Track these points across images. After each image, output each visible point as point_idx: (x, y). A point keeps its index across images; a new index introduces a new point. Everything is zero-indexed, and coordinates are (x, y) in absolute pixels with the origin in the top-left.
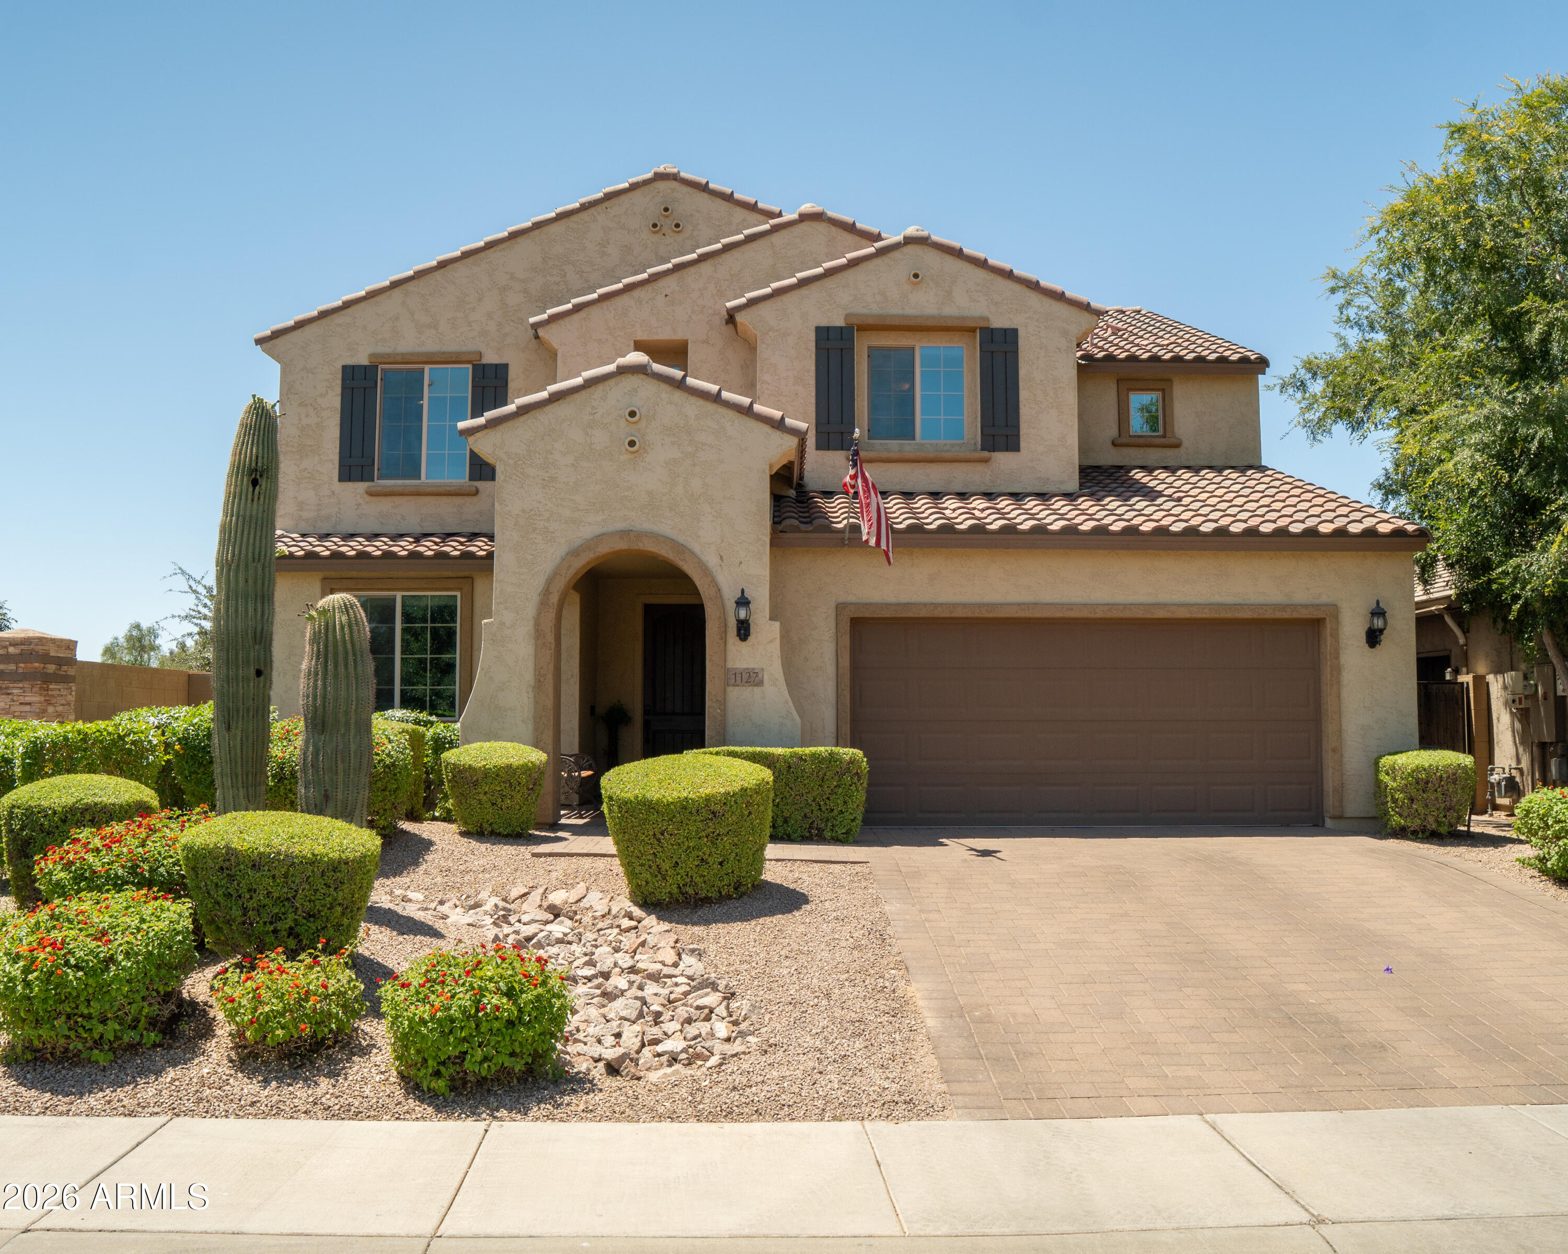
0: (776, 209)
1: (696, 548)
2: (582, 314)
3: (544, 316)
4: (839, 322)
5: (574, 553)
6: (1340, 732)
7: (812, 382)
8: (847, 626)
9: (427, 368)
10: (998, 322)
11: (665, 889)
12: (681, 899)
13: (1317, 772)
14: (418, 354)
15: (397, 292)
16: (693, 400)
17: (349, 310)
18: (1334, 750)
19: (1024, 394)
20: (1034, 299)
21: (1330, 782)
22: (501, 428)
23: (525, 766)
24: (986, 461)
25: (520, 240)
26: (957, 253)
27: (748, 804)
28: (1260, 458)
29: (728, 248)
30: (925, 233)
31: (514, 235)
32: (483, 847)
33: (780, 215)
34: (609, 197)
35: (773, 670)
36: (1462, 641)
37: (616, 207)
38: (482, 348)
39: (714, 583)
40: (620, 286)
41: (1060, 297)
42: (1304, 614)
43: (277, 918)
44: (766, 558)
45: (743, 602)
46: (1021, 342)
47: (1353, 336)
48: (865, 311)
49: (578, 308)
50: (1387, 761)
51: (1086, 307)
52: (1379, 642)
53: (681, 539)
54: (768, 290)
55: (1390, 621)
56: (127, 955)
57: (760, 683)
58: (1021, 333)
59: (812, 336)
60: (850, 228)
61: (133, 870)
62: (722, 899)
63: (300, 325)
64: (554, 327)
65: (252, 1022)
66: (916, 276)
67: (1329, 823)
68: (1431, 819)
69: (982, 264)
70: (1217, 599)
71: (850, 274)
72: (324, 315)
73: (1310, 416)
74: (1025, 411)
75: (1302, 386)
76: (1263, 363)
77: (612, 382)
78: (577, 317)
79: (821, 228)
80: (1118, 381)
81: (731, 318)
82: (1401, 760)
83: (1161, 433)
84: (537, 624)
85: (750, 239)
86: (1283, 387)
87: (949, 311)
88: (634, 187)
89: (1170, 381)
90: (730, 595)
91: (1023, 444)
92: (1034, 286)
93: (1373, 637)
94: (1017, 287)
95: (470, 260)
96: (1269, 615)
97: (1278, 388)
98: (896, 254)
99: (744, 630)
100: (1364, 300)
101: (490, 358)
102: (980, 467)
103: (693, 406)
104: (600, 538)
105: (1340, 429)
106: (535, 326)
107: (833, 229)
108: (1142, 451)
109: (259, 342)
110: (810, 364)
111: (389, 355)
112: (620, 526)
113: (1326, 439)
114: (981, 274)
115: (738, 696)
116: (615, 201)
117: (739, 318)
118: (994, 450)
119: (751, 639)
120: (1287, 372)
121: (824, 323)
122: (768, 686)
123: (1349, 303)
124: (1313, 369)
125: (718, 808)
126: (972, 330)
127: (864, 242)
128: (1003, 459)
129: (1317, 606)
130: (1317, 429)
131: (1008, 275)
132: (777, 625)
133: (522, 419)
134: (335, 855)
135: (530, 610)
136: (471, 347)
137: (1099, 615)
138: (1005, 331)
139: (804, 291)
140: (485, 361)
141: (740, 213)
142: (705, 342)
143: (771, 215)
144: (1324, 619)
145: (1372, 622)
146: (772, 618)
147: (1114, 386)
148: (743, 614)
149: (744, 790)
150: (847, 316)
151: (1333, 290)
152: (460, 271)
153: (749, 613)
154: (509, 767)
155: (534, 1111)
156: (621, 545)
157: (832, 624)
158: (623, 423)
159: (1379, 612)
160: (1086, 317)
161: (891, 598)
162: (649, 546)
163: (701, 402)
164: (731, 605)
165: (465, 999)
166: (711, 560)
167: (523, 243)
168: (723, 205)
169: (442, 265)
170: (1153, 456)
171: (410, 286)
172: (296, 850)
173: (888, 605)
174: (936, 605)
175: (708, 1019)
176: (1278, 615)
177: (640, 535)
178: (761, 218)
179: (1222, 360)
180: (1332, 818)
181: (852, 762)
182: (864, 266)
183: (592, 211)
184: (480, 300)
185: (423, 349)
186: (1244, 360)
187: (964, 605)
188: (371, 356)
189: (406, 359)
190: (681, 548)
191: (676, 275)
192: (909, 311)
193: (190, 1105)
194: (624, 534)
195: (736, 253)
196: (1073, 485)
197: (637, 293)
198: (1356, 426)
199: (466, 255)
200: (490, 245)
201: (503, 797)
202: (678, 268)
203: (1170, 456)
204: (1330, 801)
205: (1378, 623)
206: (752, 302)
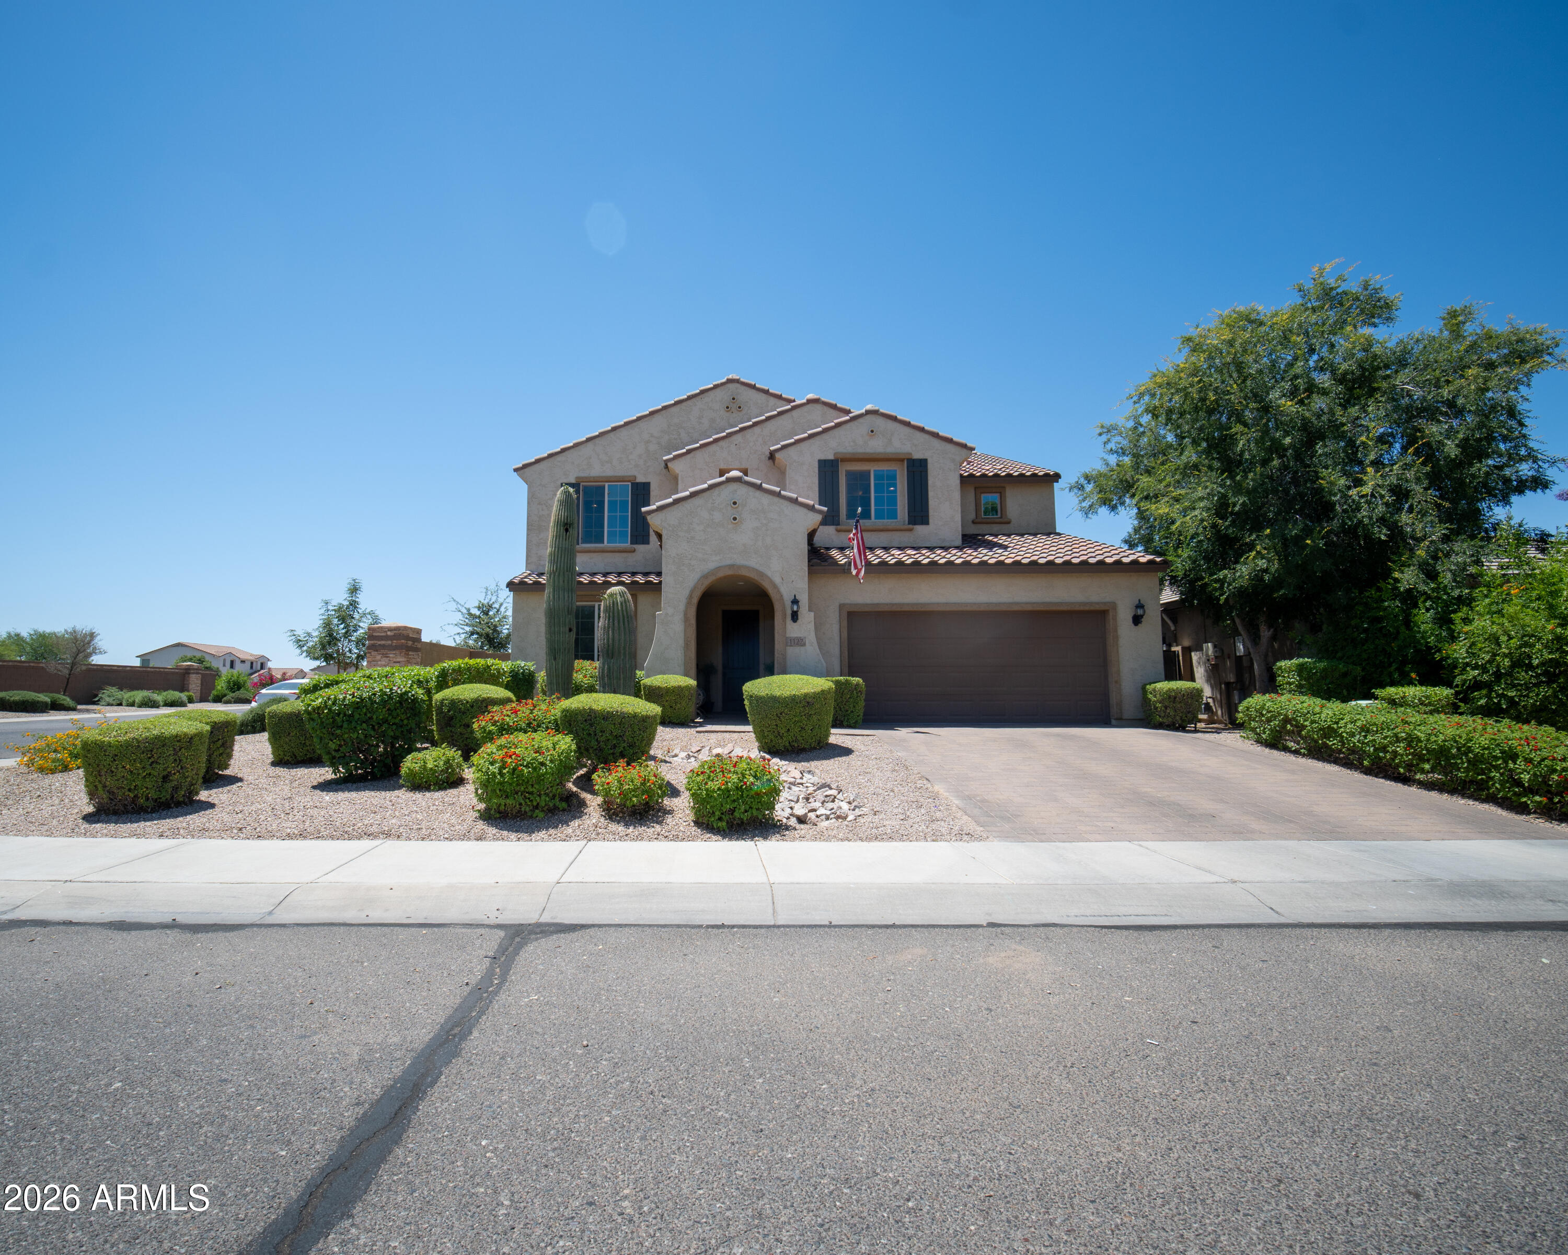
0: (792, 398)
1: (769, 574)
2: (692, 455)
3: (671, 456)
4: (831, 457)
5: (705, 577)
6: (1118, 672)
7: (817, 489)
8: (845, 615)
9: (607, 485)
10: (917, 455)
11: (782, 743)
12: (790, 748)
13: (1106, 695)
14: (602, 477)
15: (590, 444)
16: (766, 495)
17: (564, 454)
18: (1116, 682)
19: (931, 494)
20: (936, 443)
21: (1114, 699)
22: (665, 511)
23: (687, 686)
24: (911, 530)
25: (656, 416)
26: (894, 419)
27: (825, 699)
28: (1055, 529)
29: (768, 419)
30: (877, 408)
31: (652, 413)
32: (668, 729)
33: (794, 401)
34: (703, 392)
35: (811, 638)
36: (1173, 628)
37: (707, 398)
38: (636, 473)
39: (779, 591)
40: (711, 439)
41: (949, 441)
42: (1097, 608)
43: (615, 746)
44: (806, 579)
45: (795, 601)
46: (930, 466)
47: (1113, 460)
48: (845, 451)
49: (689, 452)
50: (1150, 688)
51: (964, 446)
52: (1141, 622)
53: (761, 569)
54: (792, 440)
55: (1147, 611)
56: (551, 761)
57: (804, 645)
58: (929, 461)
59: (816, 465)
60: (834, 407)
61: (529, 725)
62: (813, 749)
63: (538, 461)
64: (676, 462)
65: (620, 794)
66: (872, 431)
67: (1113, 722)
68: (1178, 718)
69: (907, 424)
70: (1047, 600)
71: (836, 431)
72: (551, 456)
73: (1084, 504)
74: (932, 503)
75: (1081, 488)
76: (1057, 477)
77: (723, 487)
78: (689, 456)
79: (818, 407)
80: (975, 488)
81: (772, 456)
82: (1159, 685)
83: (999, 515)
84: (686, 614)
85: (781, 413)
86: (1071, 489)
87: (890, 450)
88: (716, 387)
89: (1004, 488)
90: (788, 599)
91: (931, 521)
92: (936, 435)
93: (1137, 620)
94: (927, 436)
95: (629, 426)
96: (1077, 608)
97: (1067, 490)
98: (861, 420)
99: (795, 616)
100: (1118, 439)
101: (641, 479)
102: (907, 534)
103: (766, 499)
104: (719, 568)
105: (1103, 511)
106: (666, 462)
107: (825, 408)
108: (988, 526)
109: (516, 470)
110: (816, 480)
111: (586, 478)
112: (729, 562)
113: (1094, 517)
114: (907, 430)
115: (792, 652)
116: (706, 394)
117: (777, 455)
118: (915, 524)
119: (799, 621)
120: (1073, 480)
121: (823, 458)
122: (808, 647)
123: (1109, 440)
124: (1088, 478)
125: (810, 700)
126: (902, 460)
127: (842, 414)
128: (920, 529)
129: (1105, 603)
130: (1089, 511)
131: (922, 430)
132: (812, 614)
133: (676, 506)
134: (644, 713)
135: (682, 607)
136: (630, 474)
137: (982, 609)
138: (921, 460)
139: (811, 441)
140: (638, 481)
141: (773, 401)
142: (757, 469)
143: (789, 401)
144: (1108, 611)
145: (1136, 611)
146: (810, 610)
147: (973, 491)
148: (795, 608)
149: (823, 691)
150: (835, 454)
151: (1100, 434)
152: (624, 432)
153: (798, 607)
154: (680, 687)
155: (774, 838)
156: (730, 572)
157: (838, 616)
158: (729, 508)
159: (1140, 606)
160: (965, 451)
161: (868, 601)
162: (744, 573)
163: (771, 497)
164: (788, 603)
165: (735, 778)
166: (777, 580)
167: (657, 417)
168: (764, 396)
169: (614, 429)
170: (995, 528)
171: (597, 440)
172: (625, 710)
173: (867, 605)
174: (893, 605)
175: (833, 801)
176: (1082, 608)
177: (739, 567)
178: (785, 403)
179: (1034, 475)
180: (1116, 719)
181: (858, 684)
182: (844, 427)
183: (694, 400)
184: (634, 448)
185: (604, 474)
186: (1047, 475)
187: (908, 604)
188: (577, 478)
189: (596, 479)
190: (762, 574)
191: (741, 434)
192: (868, 450)
193: (593, 836)
194: (731, 566)
195: (773, 422)
196: (959, 542)
197: (721, 443)
198: (1113, 508)
199: (627, 424)
200: (639, 419)
201: (676, 703)
202: (742, 429)
203: (1005, 528)
204: (1114, 711)
205: (1140, 612)
206: (784, 447)
